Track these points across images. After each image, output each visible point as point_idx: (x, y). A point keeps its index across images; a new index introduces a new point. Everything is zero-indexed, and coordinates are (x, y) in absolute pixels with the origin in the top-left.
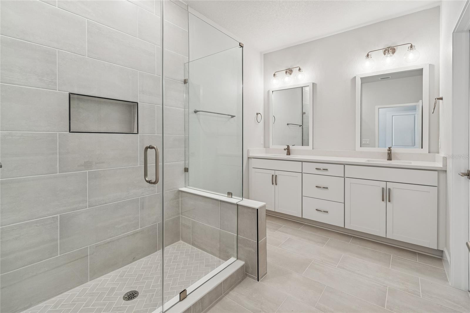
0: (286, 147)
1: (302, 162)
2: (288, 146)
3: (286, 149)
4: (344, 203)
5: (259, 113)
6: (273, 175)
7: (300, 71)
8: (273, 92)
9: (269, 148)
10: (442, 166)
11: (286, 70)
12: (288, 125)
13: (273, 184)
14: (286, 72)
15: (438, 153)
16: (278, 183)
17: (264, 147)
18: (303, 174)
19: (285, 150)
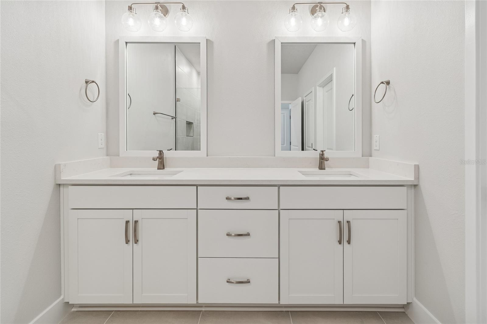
0: (156, 154)
1: (197, 186)
2: (160, 151)
3: (158, 157)
4: (279, 258)
5: (93, 82)
6: (127, 222)
7: (184, 11)
8: (128, 44)
9: (119, 156)
10: (413, 179)
11: (156, 3)
12: (154, 114)
13: (127, 242)
14: (157, 8)
15: (371, 156)
16: (140, 237)
17: (107, 155)
18: (199, 211)
19: (154, 159)
